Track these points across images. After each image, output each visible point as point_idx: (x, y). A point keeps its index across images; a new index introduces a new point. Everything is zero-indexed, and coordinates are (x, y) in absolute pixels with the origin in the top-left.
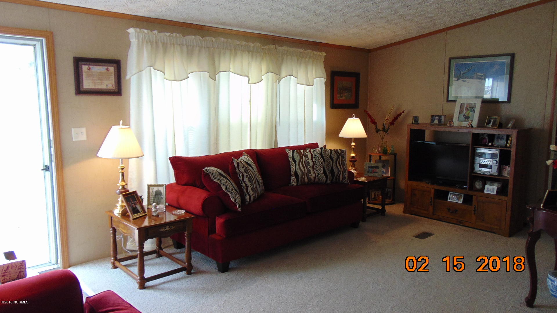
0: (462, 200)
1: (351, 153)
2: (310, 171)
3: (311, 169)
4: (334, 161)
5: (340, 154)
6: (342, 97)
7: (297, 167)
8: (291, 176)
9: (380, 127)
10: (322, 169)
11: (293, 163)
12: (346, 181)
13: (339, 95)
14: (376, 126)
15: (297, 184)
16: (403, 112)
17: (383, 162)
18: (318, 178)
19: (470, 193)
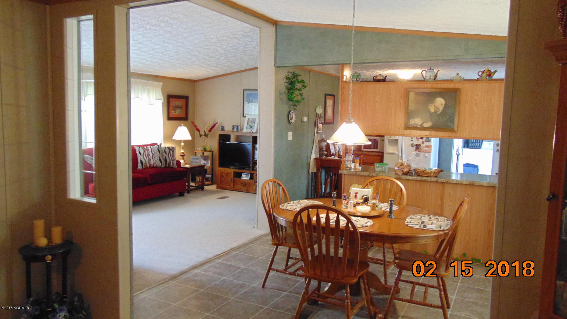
0: (249, 177)
1: (181, 150)
2: (150, 159)
3: (151, 158)
4: (167, 154)
5: (172, 150)
6: (176, 112)
7: (142, 157)
8: (137, 163)
9: (202, 133)
10: (158, 158)
11: (139, 155)
12: (175, 166)
13: (173, 111)
14: (200, 133)
15: (142, 168)
16: (217, 123)
17: (205, 157)
18: (156, 164)
19: (252, 172)
